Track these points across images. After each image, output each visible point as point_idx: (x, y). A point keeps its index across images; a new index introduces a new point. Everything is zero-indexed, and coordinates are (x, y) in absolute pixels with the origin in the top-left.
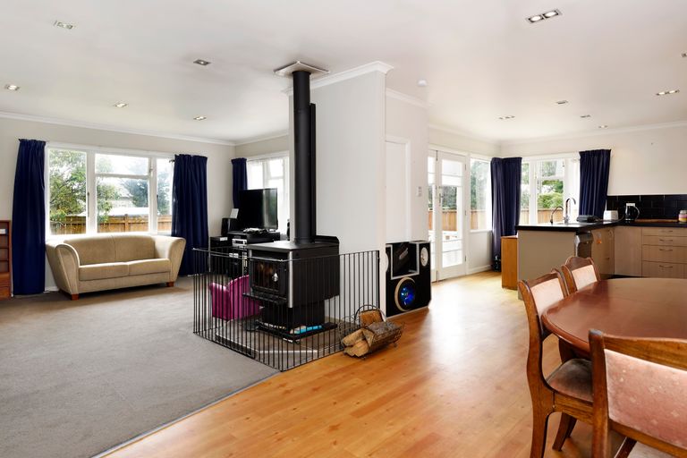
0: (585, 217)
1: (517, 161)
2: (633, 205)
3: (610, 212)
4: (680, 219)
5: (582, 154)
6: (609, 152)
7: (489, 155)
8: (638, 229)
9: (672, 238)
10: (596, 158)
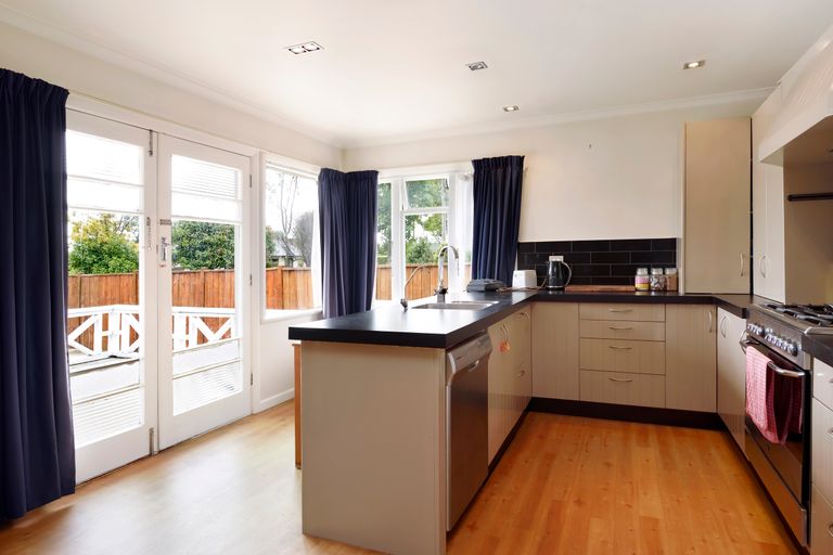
0: (482, 283)
1: (371, 176)
2: (560, 259)
3: (523, 272)
4: (638, 285)
5: (477, 163)
6: (520, 160)
7: (317, 164)
8: (573, 307)
9: (629, 325)
10: (500, 171)
